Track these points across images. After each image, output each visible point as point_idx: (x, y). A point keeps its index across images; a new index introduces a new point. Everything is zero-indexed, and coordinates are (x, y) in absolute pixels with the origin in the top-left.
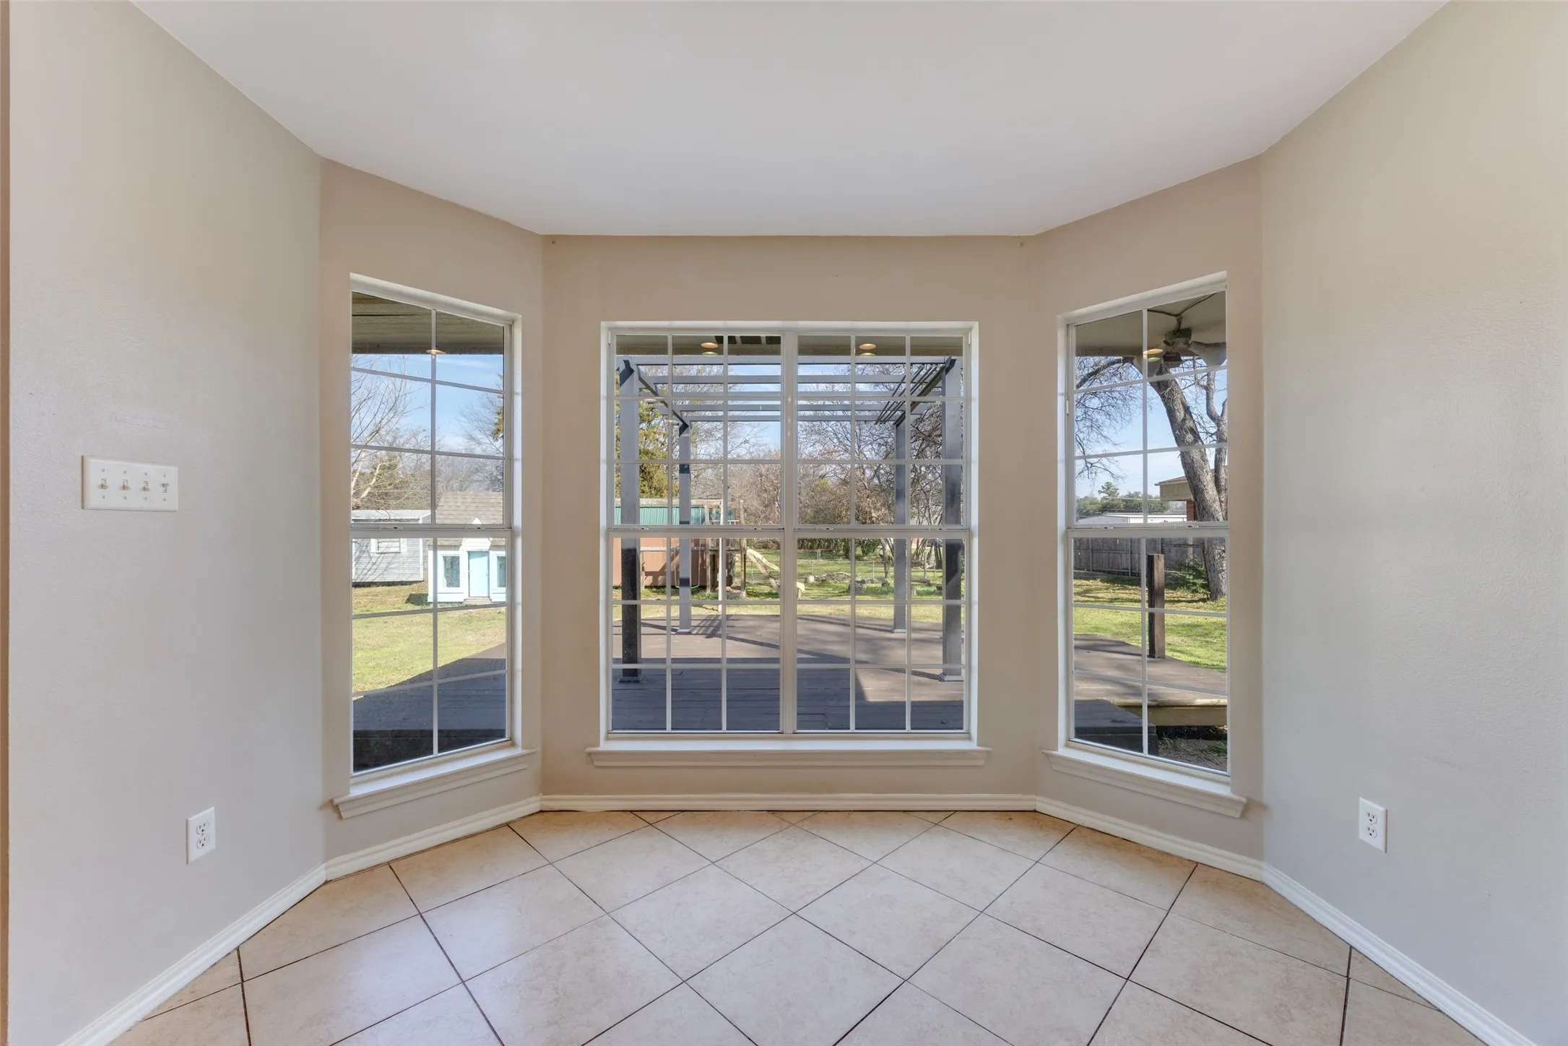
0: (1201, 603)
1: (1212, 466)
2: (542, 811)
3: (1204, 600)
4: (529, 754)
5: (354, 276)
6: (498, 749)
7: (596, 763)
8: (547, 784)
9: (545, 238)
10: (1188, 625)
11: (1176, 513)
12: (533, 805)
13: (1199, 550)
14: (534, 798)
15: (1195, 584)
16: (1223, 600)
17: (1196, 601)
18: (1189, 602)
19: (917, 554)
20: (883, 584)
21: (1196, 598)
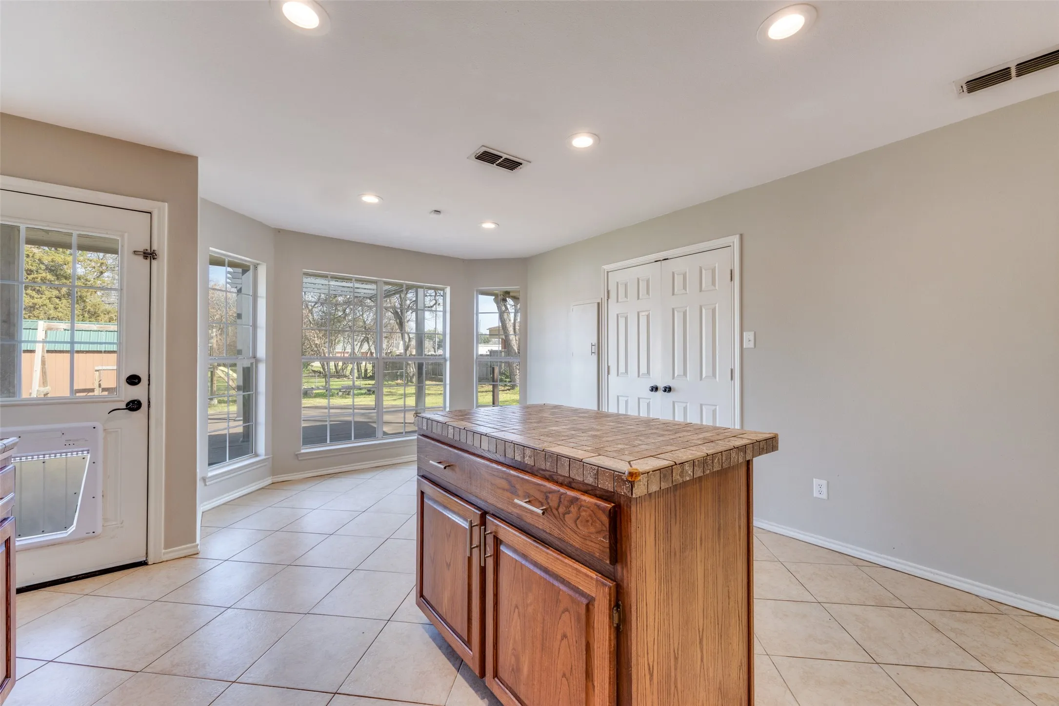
0: (508, 391)
1: (512, 321)
2: (273, 483)
3: (509, 390)
4: (267, 458)
5: (211, 248)
6: (248, 459)
7: (300, 459)
8: (274, 472)
9: (275, 229)
10: (503, 402)
11: (495, 343)
12: (269, 481)
13: (507, 365)
14: (269, 478)
15: (506, 381)
16: (517, 389)
17: (506, 390)
18: (503, 391)
19: (343, 369)
20: (326, 391)
21: (506, 389)
